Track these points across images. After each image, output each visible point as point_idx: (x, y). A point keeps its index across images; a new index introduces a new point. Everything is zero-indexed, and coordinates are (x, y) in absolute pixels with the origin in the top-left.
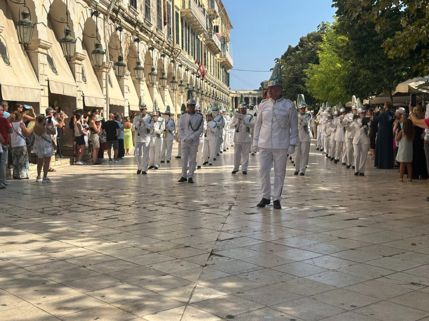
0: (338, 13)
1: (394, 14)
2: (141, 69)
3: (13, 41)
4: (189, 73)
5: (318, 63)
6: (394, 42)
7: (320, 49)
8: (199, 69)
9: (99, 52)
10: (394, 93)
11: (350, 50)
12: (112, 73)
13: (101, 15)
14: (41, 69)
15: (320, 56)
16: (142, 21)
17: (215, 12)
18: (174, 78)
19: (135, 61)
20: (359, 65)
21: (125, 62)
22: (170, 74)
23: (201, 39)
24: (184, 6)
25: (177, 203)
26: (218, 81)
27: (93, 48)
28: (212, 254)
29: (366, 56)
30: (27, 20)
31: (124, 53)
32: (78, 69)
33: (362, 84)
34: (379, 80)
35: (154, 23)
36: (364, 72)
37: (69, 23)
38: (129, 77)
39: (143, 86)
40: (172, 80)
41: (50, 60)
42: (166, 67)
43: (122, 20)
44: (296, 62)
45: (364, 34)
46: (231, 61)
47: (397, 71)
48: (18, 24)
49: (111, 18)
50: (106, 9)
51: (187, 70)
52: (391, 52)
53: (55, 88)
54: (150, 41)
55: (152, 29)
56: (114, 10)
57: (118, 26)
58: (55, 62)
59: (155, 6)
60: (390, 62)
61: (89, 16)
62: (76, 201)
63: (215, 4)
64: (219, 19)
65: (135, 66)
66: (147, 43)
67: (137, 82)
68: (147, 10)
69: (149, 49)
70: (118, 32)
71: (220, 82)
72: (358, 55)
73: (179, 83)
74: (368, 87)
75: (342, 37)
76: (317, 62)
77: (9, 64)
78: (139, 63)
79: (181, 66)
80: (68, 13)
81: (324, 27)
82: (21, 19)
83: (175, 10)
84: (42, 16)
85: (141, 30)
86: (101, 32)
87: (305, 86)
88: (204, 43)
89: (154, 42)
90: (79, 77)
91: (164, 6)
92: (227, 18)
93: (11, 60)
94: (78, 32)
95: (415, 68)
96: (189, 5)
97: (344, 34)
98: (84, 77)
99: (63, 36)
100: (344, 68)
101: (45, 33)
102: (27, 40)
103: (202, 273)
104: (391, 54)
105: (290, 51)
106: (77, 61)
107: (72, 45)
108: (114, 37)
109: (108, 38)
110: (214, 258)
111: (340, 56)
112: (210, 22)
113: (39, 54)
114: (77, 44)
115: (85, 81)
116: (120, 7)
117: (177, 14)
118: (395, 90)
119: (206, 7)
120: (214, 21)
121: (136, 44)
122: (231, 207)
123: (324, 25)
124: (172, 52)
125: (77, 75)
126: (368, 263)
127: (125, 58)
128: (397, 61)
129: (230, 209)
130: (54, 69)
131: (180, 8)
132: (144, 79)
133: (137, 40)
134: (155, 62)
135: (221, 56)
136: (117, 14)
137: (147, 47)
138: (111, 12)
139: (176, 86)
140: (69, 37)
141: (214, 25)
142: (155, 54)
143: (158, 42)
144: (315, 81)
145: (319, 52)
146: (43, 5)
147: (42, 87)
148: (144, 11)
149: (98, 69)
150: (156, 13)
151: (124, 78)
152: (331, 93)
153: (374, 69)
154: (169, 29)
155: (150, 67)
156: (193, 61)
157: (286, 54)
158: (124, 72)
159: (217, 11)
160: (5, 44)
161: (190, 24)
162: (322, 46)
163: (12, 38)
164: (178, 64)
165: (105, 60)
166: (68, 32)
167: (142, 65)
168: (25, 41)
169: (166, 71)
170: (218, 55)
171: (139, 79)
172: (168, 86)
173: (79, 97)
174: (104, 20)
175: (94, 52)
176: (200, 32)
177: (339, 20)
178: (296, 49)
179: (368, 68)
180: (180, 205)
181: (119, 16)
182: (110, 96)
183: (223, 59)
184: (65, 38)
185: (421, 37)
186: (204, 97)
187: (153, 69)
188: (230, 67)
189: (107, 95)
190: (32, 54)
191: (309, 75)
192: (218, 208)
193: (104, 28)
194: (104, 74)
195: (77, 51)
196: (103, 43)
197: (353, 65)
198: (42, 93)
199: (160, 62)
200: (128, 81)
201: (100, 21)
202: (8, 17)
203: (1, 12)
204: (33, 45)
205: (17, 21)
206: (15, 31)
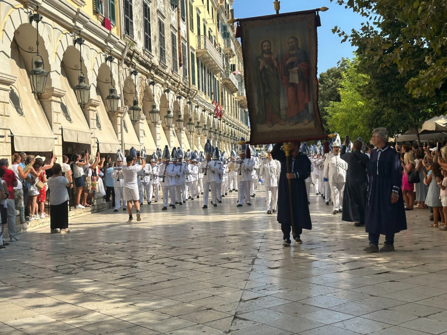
0: (359, 52)
2: (157, 112)
3: (26, 90)
4: (206, 114)
5: (340, 101)
6: (418, 81)
7: (341, 87)
8: (216, 109)
9: (113, 97)
10: (420, 131)
11: (373, 89)
12: (127, 118)
13: (116, 60)
14: (54, 118)
15: (341, 93)
16: (157, 64)
17: (231, 51)
18: (190, 120)
19: (150, 104)
20: (382, 104)
21: (140, 106)
22: (186, 116)
23: (217, 79)
24: (199, 46)
25: (196, 258)
26: (236, 120)
27: (107, 94)
28: (235, 317)
29: (389, 95)
30: (41, 69)
31: (139, 96)
32: (92, 115)
34: (404, 118)
35: (169, 65)
36: (388, 111)
37: (83, 69)
38: (145, 121)
39: (159, 129)
40: (188, 121)
41: (64, 108)
42: (182, 109)
43: (137, 64)
45: (387, 72)
47: (423, 108)
48: (31, 73)
49: (125, 63)
50: (120, 53)
51: (204, 111)
52: (415, 92)
53: (69, 136)
54: (166, 83)
55: (167, 71)
56: (129, 55)
57: (133, 70)
58: (69, 110)
59: (170, 48)
60: (415, 101)
61: (104, 61)
62: (91, 257)
63: (232, 43)
64: (236, 58)
65: (150, 109)
66: (163, 85)
67: (152, 125)
68: (162, 53)
69: (165, 91)
70: (133, 76)
71: (239, 121)
72: (381, 95)
73: (196, 124)
74: (393, 125)
75: (365, 76)
76: (338, 99)
77: (22, 114)
78: (154, 107)
79: (197, 107)
80: (81, 60)
81: (344, 63)
82: (34, 68)
83: (190, 51)
84: (55, 64)
85: (156, 73)
86: (115, 77)
87: (327, 125)
88: (220, 83)
89: (170, 84)
90: (93, 123)
91: (179, 48)
93: (24, 111)
94: (92, 79)
95: (441, 106)
96: (205, 45)
97: (366, 72)
98: (98, 124)
99: (77, 83)
100: (367, 106)
101: (58, 81)
102: (40, 89)
104: (416, 94)
106: (91, 108)
107: (86, 92)
108: (128, 81)
109: (122, 83)
110: (238, 321)
111: (362, 94)
112: (227, 61)
113: (53, 103)
114: (91, 90)
115: (100, 128)
116: (134, 51)
117: (193, 55)
118: (421, 128)
119: (222, 46)
120: (231, 59)
121: (151, 87)
122: (254, 260)
123: (345, 61)
124: (188, 94)
125: (91, 121)
126: (403, 325)
127: (140, 101)
128: (422, 100)
129: (253, 263)
130: (68, 117)
131: (195, 48)
132: (160, 122)
133: (153, 83)
134: (171, 104)
135: (238, 95)
136: (131, 58)
137: (163, 89)
138: (125, 56)
139: (193, 128)
140: (83, 84)
141: (230, 63)
142: (171, 97)
143: (174, 84)
144: (337, 119)
145: (340, 89)
146: (56, 53)
147: (56, 136)
148: (158, 54)
149: (112, 115)
150: (171, 55)
151: (140, 123)
152: (355, 132)
153: (398, 108)
154: (185, 70)
155: (166, 109)
156: (210, 101)
158: (139, 116)
159: (234, 50)
160: (18, 94)
161: (205, 64)
162: (343, 83)
163: (24, 88)
164: (194, 105)
165: (120, 105)
166: (82, 79)
167: (158, 108)
168: (39, 90)
169: (182, 113)
170: (236, 94)
171: (155, 123)
172: (184, 128)
173: (93, 144)
174: (119, 64)
175: (108, 98)
176: (216, 72)
177: (359, 59)
179: (393, 107)
180: (200, 259)
181: (133, 60)
182: (125, 141)
183: (241, 98)
184: (79, 85)
186: (222, 138)
187: (169, 112)
189: (122, 141)
190: (45, 103)
191: (330, 113)
192: (239, 262)
193: (119, 73)
194: (119, 119)
195: (91, 98)
196: (117, 88)
197: (377, 104)
198: (56, 142)
199: (176, 104)
200: (144, 125)
201: (114, 66)
202: (21, 67)
203: (14, 62)
204: (46, 94)
205: (30, 70)
206: (28, 80)
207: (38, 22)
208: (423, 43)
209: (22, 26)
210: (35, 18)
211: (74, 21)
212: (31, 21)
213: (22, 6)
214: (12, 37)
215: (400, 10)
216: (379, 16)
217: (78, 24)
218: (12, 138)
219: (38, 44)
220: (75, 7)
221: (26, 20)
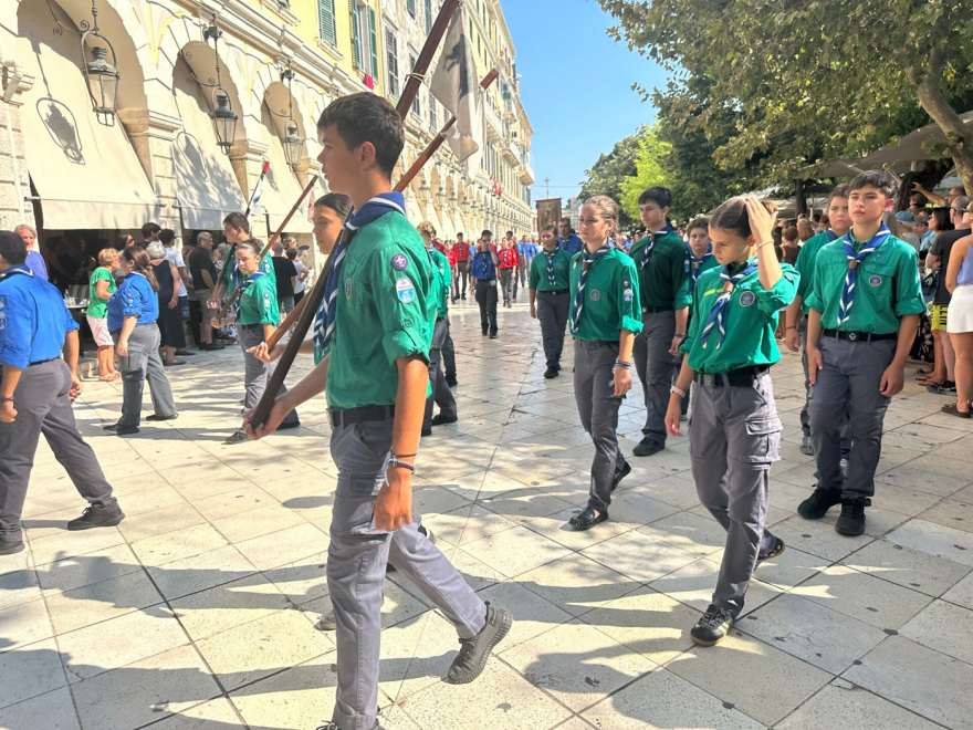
0: (661, 115)
1: (727, 115)
2: (427, 189)
3: (280, 161)
4: (483, 192)
5: (636, 175)
6: (727, 150)
7: (638, 158)
8: (495, 186)
11: (675, 160)
15: (638, 166)
17: (512, 115)
18: (465, 198)
20: (685, 178)
22: (461, 193)
23: (496, 150)
25: (472, 350)
26: (517, 199)
28: (513, 410)
29: (693, 167)
30: (295, 136)
33: (689, 200)
34: (709, 195)
36: (691, 186)
38: (414, 200)
42: (455, 186)
44: (610, 174)
45: (692, 140)
46: (532, 175)
47: (730, 183)
48: (285, 141)
51: (481, 188)
52: (723, 163)
59: (442, 111)
60: (723, 175)
63: (513, 106)
64: (518, 123)
65: (420, 185)
67: (422, 205)
68: (433, 117)
69: (436, 164)
71: (520, 201)
72: (684, 166)
73: (472, 204)
74: (695, 203)
75: (667, 144)
76: (635, 173)
77: (276, 189)
78: (424, 182)
81: (643, 130)
82: (288, 135)
84: (310, 129)
88: (500, 154)
89: (441, 155)
92: (527, 121)
93: (279, 185)
95: (752, 181)
97: (668, 140)
100: (667, 181)
102: (295, 160)
103: (503, 433)
105: (603, 161)
110: (517, 414)
111: (662, 166)
112: (507, 127)
119: (502, 110)
120: (512, 126)
122: (534, 353)
123: (644, 128)
128: (730, 174)
129: (533, 356)
132: (431, 201)
134: (443, 179)
135: (520, 169)
139: (468, 208)
141: (511, 131)
142: (443, 170)
143: (446, 156)
144: (632, 197)
145: (636, 161)
146: (311, 116)
148: (428, 119)
153: (702, 182)
155: (437, 186)
156: (488, 177)
157: (598, 165)
159: (515, 114)
162: (640, 154)
167: (428, 185)
169: (456, 191)
170: (517, 168)
171: (425, 202)
172: (458, 209)
176: (494, 141)
177: (662, 124)
178: (611, 157)
179: (696, 181)
180: (476, 352)
183: (523, 173)
185: (759, 144)
186: (501, 220)
187: (441, 189)
188: (531, 182)
191: (625, 190)
192: (519, 355)
197: (679, 177)
199: (449, 179)
202: (273, 134)
203: (265, 128)
204: (302, 165)
205: (284, 137)
206: (281, 149)
207: (290, 79)
208: (734, 106)
209: (273, 84)
210: (286, 75)
211: (331, 79)
212: (282, 78)
213: (272, 61)
214: (261, 98)
215: (710, 63)
216: (685, 70)
217: (336, 82)
218: (267, 216)
219: (291, 106)
220: (332, 62)
221: (277, 78)
